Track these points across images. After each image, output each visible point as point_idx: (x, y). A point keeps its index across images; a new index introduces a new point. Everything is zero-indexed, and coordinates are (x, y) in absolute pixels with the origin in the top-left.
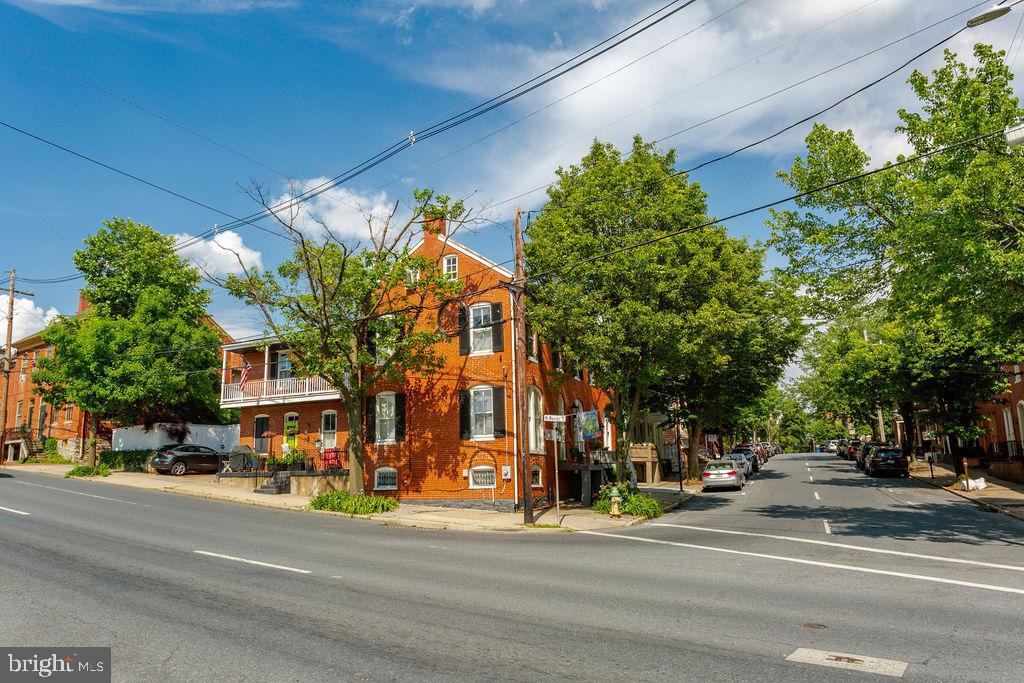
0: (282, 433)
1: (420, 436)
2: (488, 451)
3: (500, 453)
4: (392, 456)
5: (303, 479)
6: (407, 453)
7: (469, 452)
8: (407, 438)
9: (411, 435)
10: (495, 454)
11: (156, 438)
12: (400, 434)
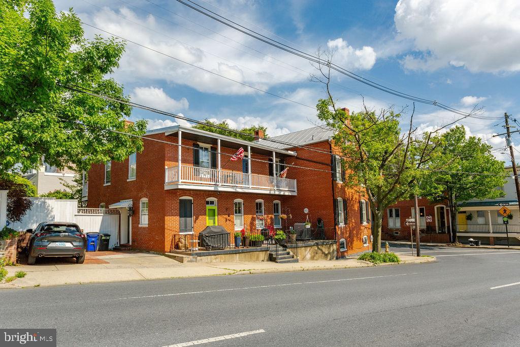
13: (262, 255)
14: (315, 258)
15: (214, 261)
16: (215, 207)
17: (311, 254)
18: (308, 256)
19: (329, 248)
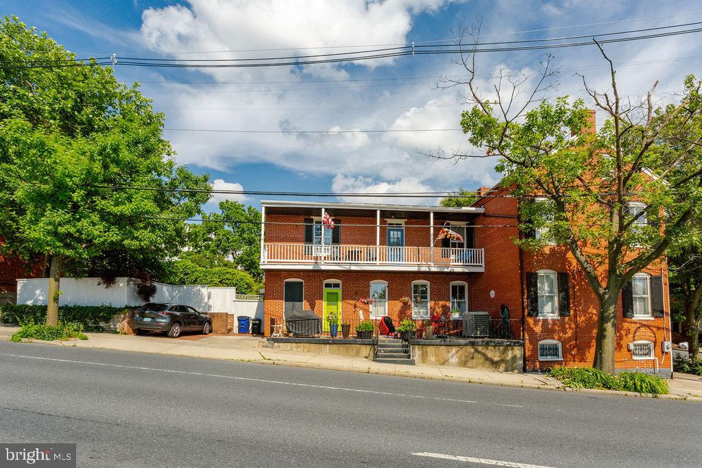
0: (321, 298)
1: (585, 312)
2: (648, 327)
3: (659, 328)
4: (557, 328)
5: (430, 349)
6: (573, 326)
7: (633, 327)
8: (572, 312)
9: (575, 311)
10: (655, 330)
11: (121, 293)
12: (564, 309)
13: (366, 350)
14: (469, 364)
15: (295, 349)
16: (339, 291)
17: (459, 358)
18: (454, 360)
19: (505, 351)
